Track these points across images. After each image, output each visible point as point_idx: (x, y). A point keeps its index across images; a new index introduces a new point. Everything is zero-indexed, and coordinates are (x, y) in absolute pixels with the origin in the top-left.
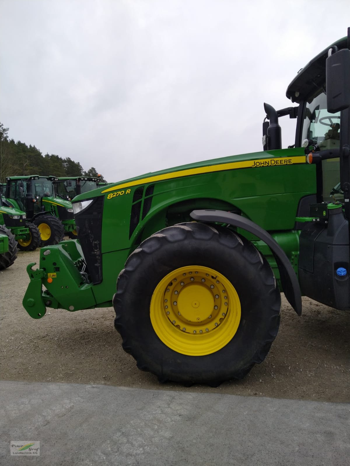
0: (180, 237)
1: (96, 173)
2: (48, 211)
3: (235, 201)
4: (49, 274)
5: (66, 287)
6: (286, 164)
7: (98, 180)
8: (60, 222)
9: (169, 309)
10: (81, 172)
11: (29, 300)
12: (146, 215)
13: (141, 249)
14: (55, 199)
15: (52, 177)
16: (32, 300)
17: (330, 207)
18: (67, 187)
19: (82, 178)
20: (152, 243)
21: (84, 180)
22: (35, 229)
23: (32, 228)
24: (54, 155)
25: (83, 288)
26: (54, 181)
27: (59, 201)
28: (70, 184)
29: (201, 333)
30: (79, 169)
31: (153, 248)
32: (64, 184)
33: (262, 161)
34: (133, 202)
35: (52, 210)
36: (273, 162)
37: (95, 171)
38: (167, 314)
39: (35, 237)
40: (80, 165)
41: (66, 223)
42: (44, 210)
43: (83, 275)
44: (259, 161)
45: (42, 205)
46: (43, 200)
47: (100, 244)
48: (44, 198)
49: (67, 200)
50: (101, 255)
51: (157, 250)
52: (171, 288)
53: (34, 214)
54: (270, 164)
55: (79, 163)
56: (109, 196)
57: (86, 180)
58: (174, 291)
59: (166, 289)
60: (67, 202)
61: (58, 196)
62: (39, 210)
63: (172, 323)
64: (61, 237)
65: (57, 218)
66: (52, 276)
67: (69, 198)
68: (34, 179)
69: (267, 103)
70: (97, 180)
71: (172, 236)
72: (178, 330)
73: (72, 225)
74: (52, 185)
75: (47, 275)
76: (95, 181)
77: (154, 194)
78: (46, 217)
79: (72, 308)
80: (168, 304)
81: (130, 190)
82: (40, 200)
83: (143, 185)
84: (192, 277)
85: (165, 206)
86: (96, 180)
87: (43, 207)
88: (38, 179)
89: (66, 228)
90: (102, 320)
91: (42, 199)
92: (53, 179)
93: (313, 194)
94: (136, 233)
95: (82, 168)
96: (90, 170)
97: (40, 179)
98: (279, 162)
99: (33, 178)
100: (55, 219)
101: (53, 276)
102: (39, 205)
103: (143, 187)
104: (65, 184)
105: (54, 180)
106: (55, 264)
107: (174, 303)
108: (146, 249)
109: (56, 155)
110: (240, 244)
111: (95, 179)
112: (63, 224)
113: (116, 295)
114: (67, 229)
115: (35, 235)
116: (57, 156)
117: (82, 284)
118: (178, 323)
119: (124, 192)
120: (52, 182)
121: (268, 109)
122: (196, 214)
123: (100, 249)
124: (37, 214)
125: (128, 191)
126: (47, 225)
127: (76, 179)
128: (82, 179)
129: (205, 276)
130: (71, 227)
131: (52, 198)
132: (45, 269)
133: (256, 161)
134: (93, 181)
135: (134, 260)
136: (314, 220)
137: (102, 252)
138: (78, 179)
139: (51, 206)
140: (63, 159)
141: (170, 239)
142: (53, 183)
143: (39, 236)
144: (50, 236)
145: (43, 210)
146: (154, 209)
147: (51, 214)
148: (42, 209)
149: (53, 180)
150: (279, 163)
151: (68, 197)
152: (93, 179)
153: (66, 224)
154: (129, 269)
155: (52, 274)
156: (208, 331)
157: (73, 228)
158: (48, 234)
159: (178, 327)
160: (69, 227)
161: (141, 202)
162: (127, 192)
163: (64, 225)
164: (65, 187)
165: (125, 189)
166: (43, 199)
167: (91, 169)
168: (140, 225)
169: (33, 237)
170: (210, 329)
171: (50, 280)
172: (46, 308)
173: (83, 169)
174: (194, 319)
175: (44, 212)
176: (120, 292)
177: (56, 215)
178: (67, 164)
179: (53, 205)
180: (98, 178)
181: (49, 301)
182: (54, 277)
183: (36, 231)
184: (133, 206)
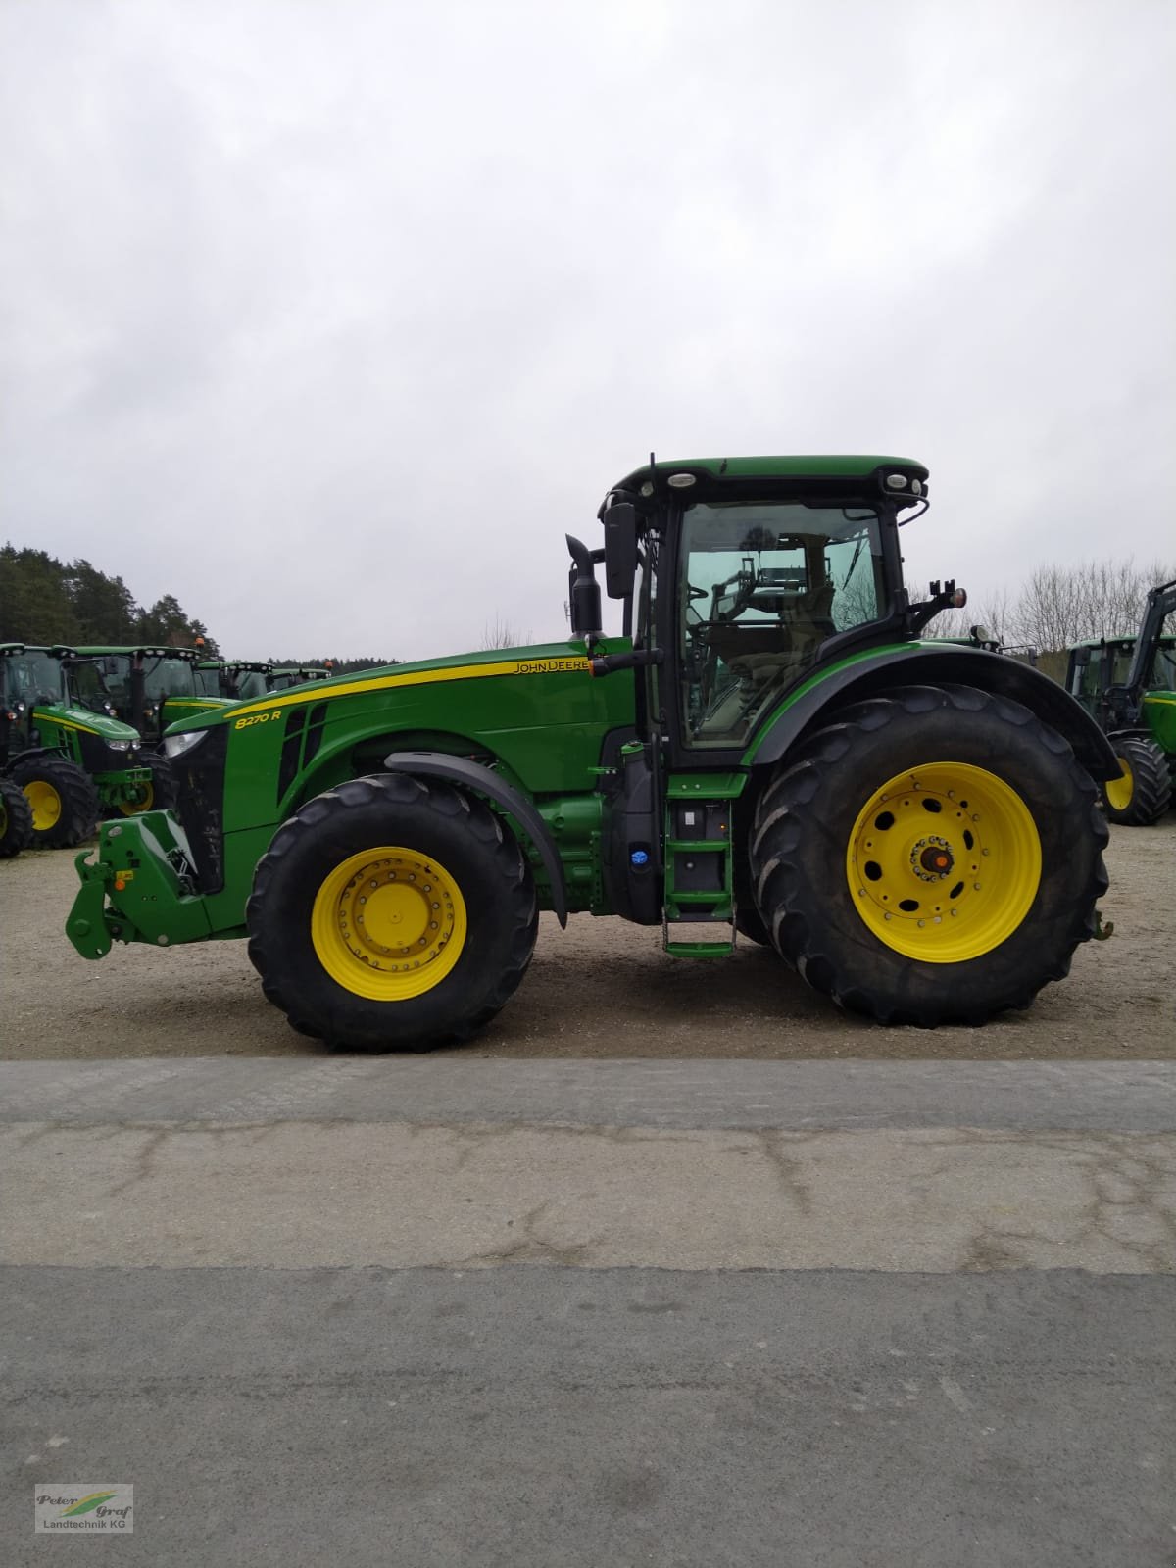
0: (365, 798)
1: (179, 614)
2: (51, 745)
3: (484, 735)
4: (118, 873)
5: (152, 897)
6: (578, 670)
7: (197, 657)
8: (89, 778)
9: (349, 929)
10: (126, 611)
11: (77, 923)
12: (311, 759)
13: (296, 819)
14: (69, 712)
15: (62, 650)
16: (85, 922)
17: (627, 750)
18: (105, 675)
19: (150, 649)
20: (316, 808)
21: (155, 655)
22: (18, 796)
23: (8, 794)
24: (31, 550)
25: (187, 900)
26: (67, 659)
27: (82, 717)
28: (112, 669)
29: (407, 969)
30: (119, 598)
31: (317, 818)
32: (97, 669)
33: (533, 663)
34: (286, 735)
35: (62, 743)
36: (553, 665)
37: (176, 608)
38: (346, 938)
39: (18, 819)
40: (125, 586)
41: (105, 780)
42: (39, 742)
43: (183, 878)
44: (528, 663)
45: (31, 729)
46: (35, 715)
47: (220, 816)
48: (38, 708)
49: (106, 714)
50: (221, 836)
51: (324, 819)
52: (353, 891)
53: (10, 753)
54: (547, 669)
55: (119, 580)
56: (238, 724)
57: (160, 657)
58: (356, 898)
59: (344, 894)
60: (108, 721)
61: (79, 702)
62: (23, 742)
63: (354, 954)
64: (91, 820)
65: (80, 768)
66: (124, 876)
67: (112, 711)
68: (11, 654)
69: (573, 535)
70: (193, 657)
71: (351, 796)
72: (364, 965)
73: (122, 786)
74: (62, 669)
75: (114, 875)
76: (186, 658)
77: (326, 721)
78: (46, 764)
79: (163, 939)
80: (348, 919)
81: (279, 713)
82: (26, 715)
83: (304, 705)
84: (392, 872)
85: (350, 743)
86: (189, 655)
87: (36, 734)
88: (23, 654)
89: (103, 795)
90: (221, 984)
91: (31, 710)
92: (64, 653)
93: (629, 726)
94: (291, 793)
95: (132, 598)
96: (160, 603)
97: (27, 654)
98: (565, 665)
99: (7, 652)
100: (75, 769)
101: (127, 876)
102: (23, 728)
103: (307, 706)
104: (99, 667)
105: (68, 656)
106: (130, 853)
107: (357, 920)
108: (305, 819)
109: (40, 551)
110: (464, 810)
111: (187, 652)
112: (96, 784)
113: (252, 898)
114: (107, 798)
115: (18, 813)
116: (44, 554)
117: (182, 894)
118: (364, 953)
119: (268, 716)
120: (62, 661)
121: (575, 548)
122: (395, 759)
123: (220, 825)
124: (20, 754)
125: (277, 715)
126: (51, 787)
127: (130, 654)
128: (150, 652)
129: (413, 869)
130: (119, 793)
131: (61, 709)
132: (110, 864)
133: (521, 663)
134: (180, 658)
135: (285, 837)
136: (607, 772)
137: (225, 831)
138: (138, 654)
139: (61, 733)
140: (65, 565)
141: (348, 802)
142: (66, 665)
143: (30, 818)
144: (58, 817)
145: (34, 744)
146: (325, 750)
147: (60, 756)
148: (31, 740)
149: (64, 657)
150: (565, 667)
151: (107, 707)
152: (183, 654)
153: (104, 785)
154: (275, 852)
155: (124, 873)
156: (418, 965)
157: (123, 795)
158: (52, 813)
159: (365, 959)
160: (113, 794)
161: (300, 736)
162: (274, 716)
163: (97, 788)
164: (101, 677)
165: (270, 711)
166: (35, 710)
167: (162, 601)
168: (299, 781)
169: (12, 820)
170: (422, 963)
171: (120, 885)
172: (111, 942)
173: (134, 602)
174: (392, 944)
175: (41, 749)
176: (258, 893)
177: (73, 758)
178: (76, 584)
179: (65, 727)
180: (197, 651)
181: (117, 926)
182: (128, 879)
183: (21, 803)
184: (286, 744)
